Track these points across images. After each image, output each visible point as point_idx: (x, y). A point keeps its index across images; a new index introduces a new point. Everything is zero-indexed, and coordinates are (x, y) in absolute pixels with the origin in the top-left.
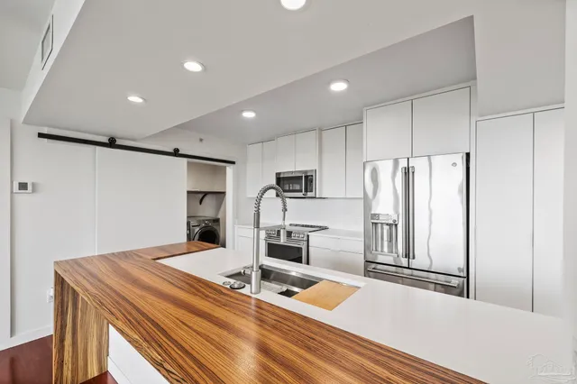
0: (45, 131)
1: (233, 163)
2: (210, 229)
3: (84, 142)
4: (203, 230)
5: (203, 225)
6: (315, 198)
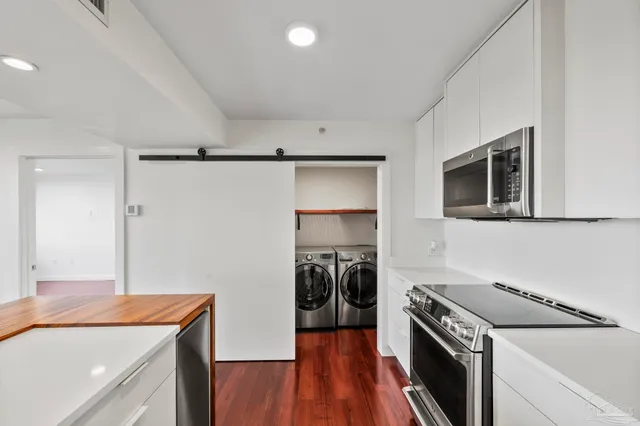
0: (145, 153)
1: (382, 158)
2: (368, 267)
3: (178, 158)
4: (359, 268)
5: (358, 260)
6: (531, 218)
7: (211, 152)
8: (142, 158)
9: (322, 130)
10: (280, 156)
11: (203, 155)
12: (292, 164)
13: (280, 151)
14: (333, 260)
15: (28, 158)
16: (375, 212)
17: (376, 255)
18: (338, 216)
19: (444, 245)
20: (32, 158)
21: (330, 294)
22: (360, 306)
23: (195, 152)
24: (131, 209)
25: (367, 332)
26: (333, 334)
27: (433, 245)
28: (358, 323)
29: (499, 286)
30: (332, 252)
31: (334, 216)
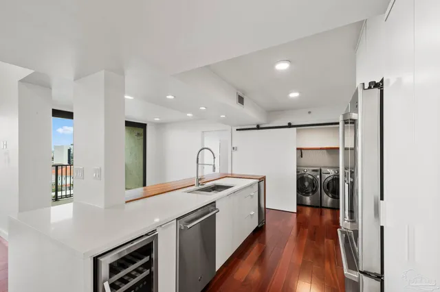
0: (239, 127)
3: (249, 129)
5: (333, 174)
7: (261, 126)
8: (237, 130)
9: (310, 112)
10: (290, 126)
11: (258, 128)
12: (295, 129)
13: (290, 124)
14: (319, 173)
15: (204, 132)
16: (338, 148)
18: (325, 151)
21: (316, 190)
23: (255, 127)
24: (234, 148)
26: (319, 209)
30: (318, 169)
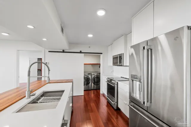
0: (50, 50)
1: (102, 53)
2: (98, 76)
3: (58, 52)
4: (96, 76)
5: (96, 75)
6: (123, 66)
7: (65, 51)
8: (49, 52)
9: (89, 47)
10: (81, 52)
11: (63, 52)
12: (83, 54)
13: (81, 51)
14: (90, 75)
15: (18, 50)
16: (100, 64)
17: (100, 74)
19: (113, 71)
20: (19, 50)
21: (90, 82)
22: (96, 85)
25: (98, 90)
26: (90, 91)
27: (111, 71)
28: (95, 88)
29: (121, 77)
30: (90, 73)
31: (90, 65)
